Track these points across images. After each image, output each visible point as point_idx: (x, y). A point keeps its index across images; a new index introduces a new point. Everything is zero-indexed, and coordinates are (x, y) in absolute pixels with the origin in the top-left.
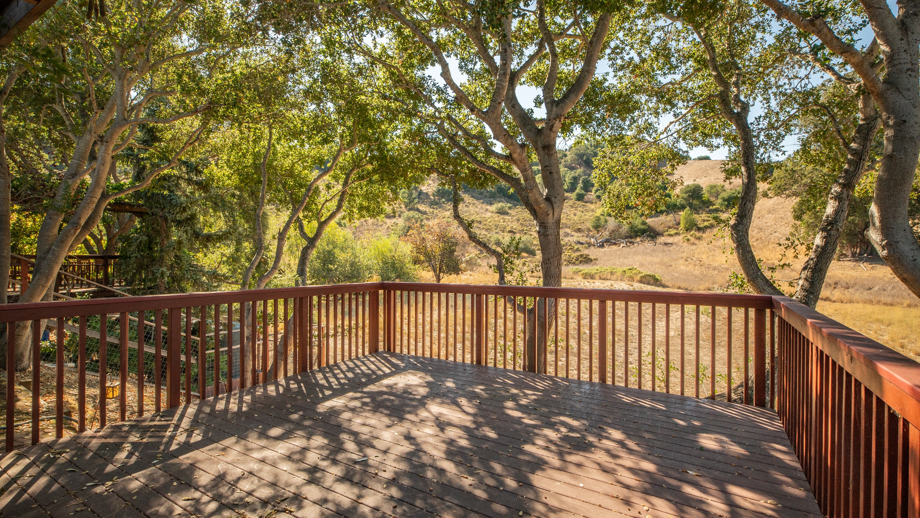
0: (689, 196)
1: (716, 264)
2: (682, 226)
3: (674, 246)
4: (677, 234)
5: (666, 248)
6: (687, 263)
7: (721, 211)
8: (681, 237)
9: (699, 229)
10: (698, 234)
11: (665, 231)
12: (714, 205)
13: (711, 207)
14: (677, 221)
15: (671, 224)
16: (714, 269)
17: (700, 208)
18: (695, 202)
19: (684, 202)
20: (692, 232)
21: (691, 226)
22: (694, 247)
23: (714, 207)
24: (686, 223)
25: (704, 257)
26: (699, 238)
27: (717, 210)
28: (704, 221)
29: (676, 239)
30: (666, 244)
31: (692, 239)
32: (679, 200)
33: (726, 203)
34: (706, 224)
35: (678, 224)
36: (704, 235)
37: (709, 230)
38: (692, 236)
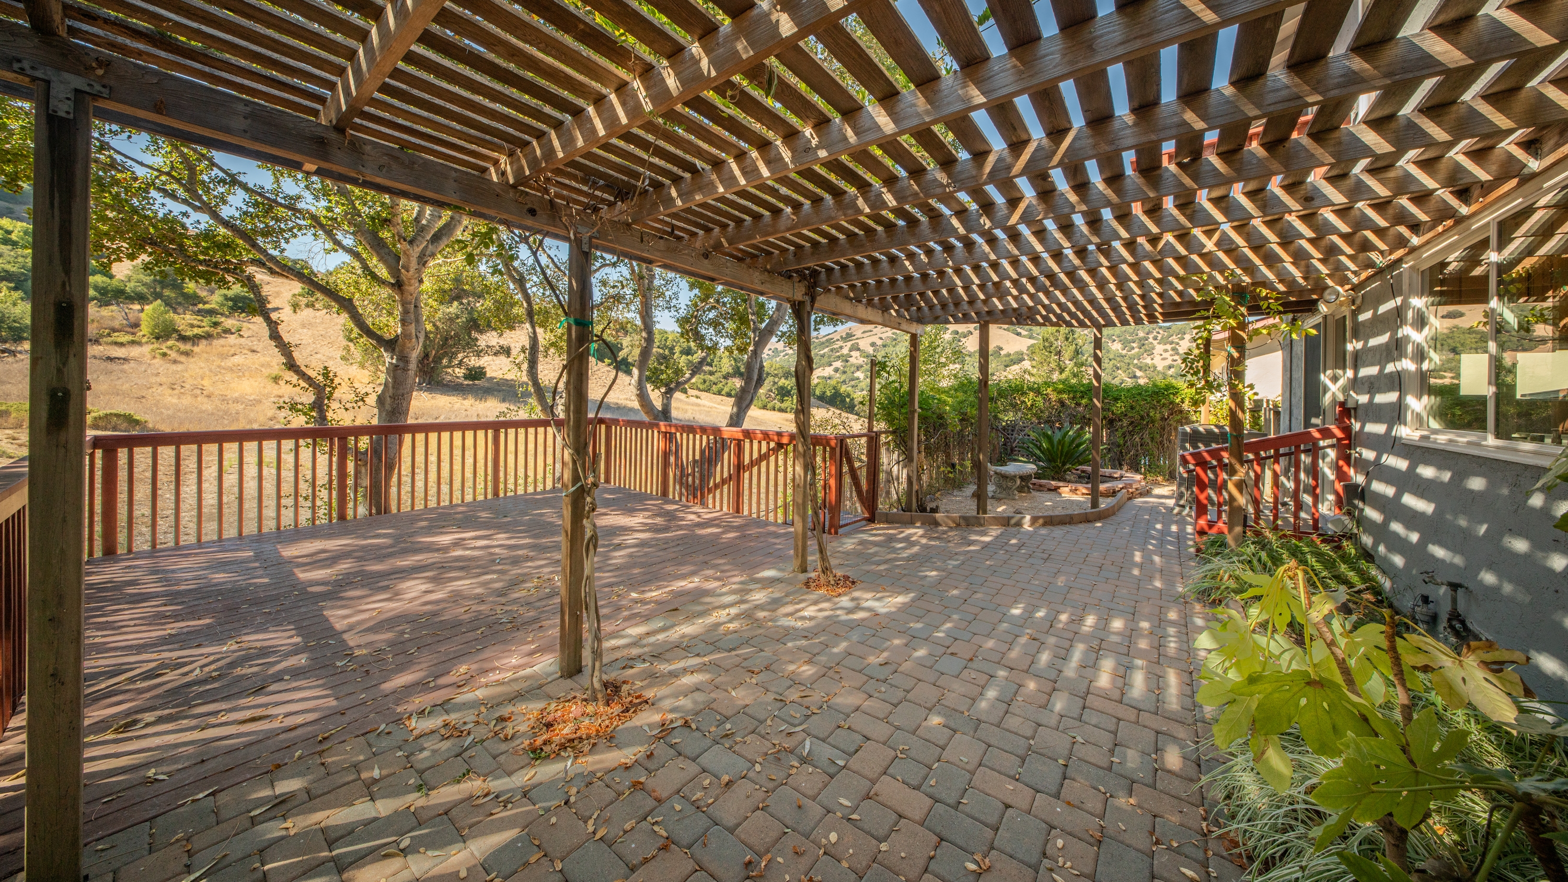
0: (155, 280)
1: (236, 395)
2: (145, 329)
3: (132, 364)
4: (133, 343)
5: (110, 366)
6: (176, 392)
7: (222, 314)
8: (146, 349)
9: (183, 338)
10: (187, 347)
11: (102, 336)
12: (205, 303)
13: (201, 306)
14: (132, 320)
15: (116, 324)
16: (236, 401)
17: (180, 304)
18: (167, 292)
19: (144, 290)
20: (170, 343)
21: (164, 332)
22: (179, 367)
23: (207, 306)
24: (156, 326)
25: (206, 382)
26: (187, 354)
27: (211, 312)
28: (192, 326)
29: (134, 351)
30: (110, 359)
31: (173, 355)
32: (132, 284)
33: (230, 303)
34: (196, 331)
35: (136, 325)
36: (196, 349)
37: (204, 342)
38: (171, 348)
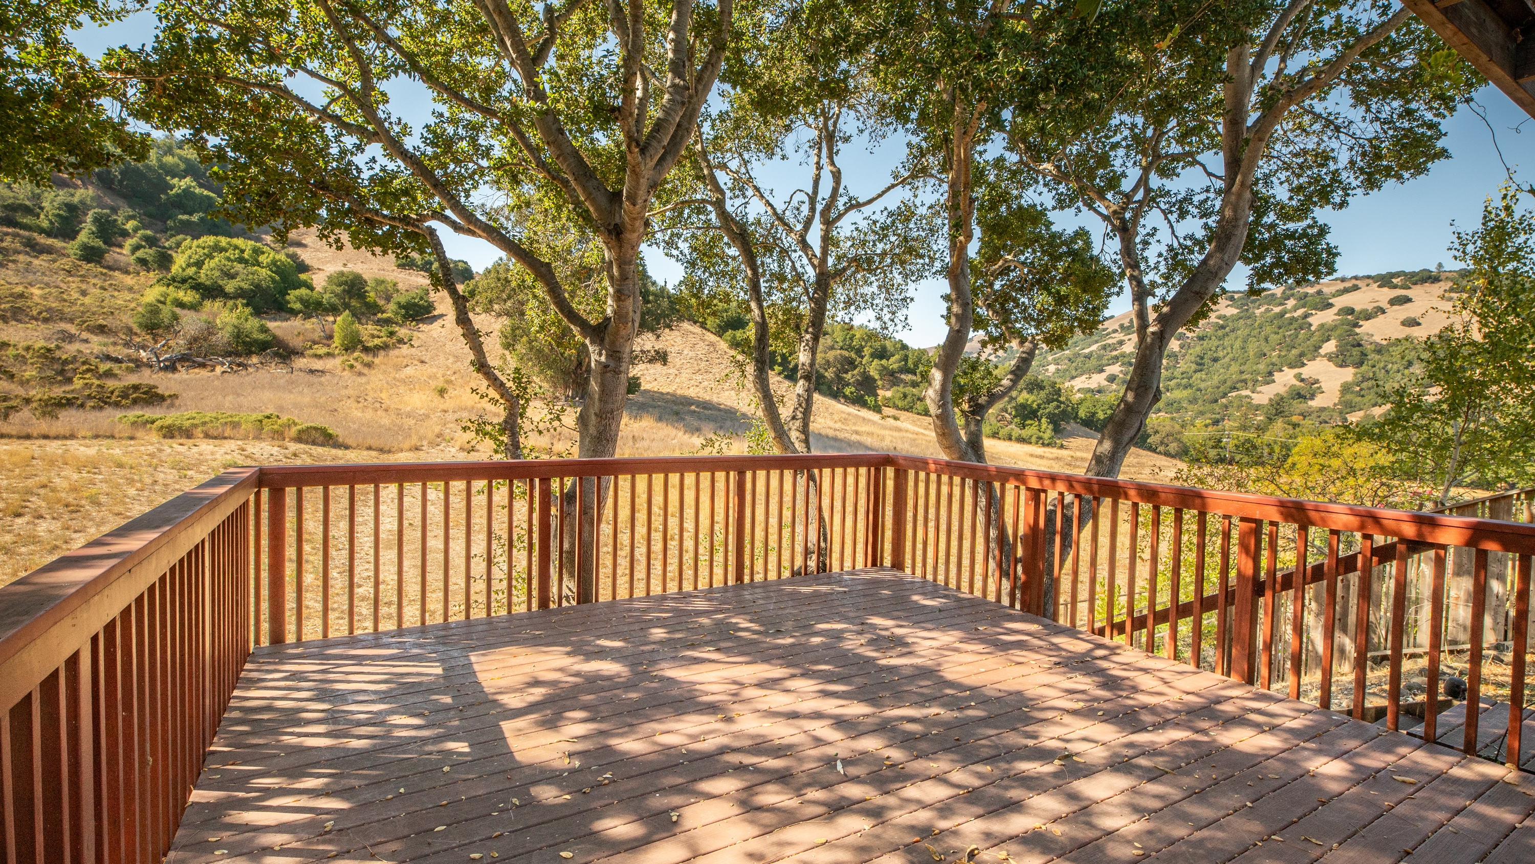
0: (344, 290)
1: (408, 409)
2: (337, 341)
3: (328, 376)
4: (329, 355)
5: (313, 379)
6: (361, 405)
7: (396, 323)
8: (338, 361)
9: (366, 350)
10: (368, 358)
11: (306, 349)
12: (383, 312)
13: (379, 315)
14: (328, 332)
15: (316, 336)
16: (409, 415)
17: (363, 314)
18: (354, 303)
19: (334, 300)
20: (356, 354)
21: (353, 344)
22: (363, 380)
23: (385, 315)
24: (345, 337)
25: (384, 395)
26: (369, 365)
27: (388, 322)
28: (373, 336)
29: (329, 364)
30: (312, 372)
31: (358, 366)
32: (326, 296)
33: (403, 311)
34: (377, 341)
35: (330, 337)
36: (376, 361)
37: (382, 353)
38: (356, 359)
